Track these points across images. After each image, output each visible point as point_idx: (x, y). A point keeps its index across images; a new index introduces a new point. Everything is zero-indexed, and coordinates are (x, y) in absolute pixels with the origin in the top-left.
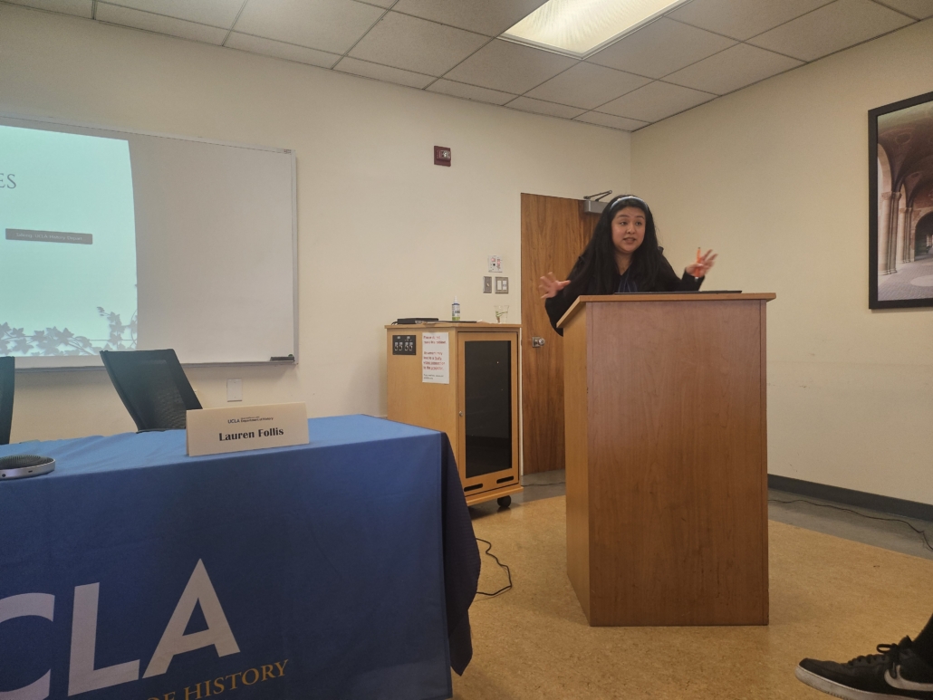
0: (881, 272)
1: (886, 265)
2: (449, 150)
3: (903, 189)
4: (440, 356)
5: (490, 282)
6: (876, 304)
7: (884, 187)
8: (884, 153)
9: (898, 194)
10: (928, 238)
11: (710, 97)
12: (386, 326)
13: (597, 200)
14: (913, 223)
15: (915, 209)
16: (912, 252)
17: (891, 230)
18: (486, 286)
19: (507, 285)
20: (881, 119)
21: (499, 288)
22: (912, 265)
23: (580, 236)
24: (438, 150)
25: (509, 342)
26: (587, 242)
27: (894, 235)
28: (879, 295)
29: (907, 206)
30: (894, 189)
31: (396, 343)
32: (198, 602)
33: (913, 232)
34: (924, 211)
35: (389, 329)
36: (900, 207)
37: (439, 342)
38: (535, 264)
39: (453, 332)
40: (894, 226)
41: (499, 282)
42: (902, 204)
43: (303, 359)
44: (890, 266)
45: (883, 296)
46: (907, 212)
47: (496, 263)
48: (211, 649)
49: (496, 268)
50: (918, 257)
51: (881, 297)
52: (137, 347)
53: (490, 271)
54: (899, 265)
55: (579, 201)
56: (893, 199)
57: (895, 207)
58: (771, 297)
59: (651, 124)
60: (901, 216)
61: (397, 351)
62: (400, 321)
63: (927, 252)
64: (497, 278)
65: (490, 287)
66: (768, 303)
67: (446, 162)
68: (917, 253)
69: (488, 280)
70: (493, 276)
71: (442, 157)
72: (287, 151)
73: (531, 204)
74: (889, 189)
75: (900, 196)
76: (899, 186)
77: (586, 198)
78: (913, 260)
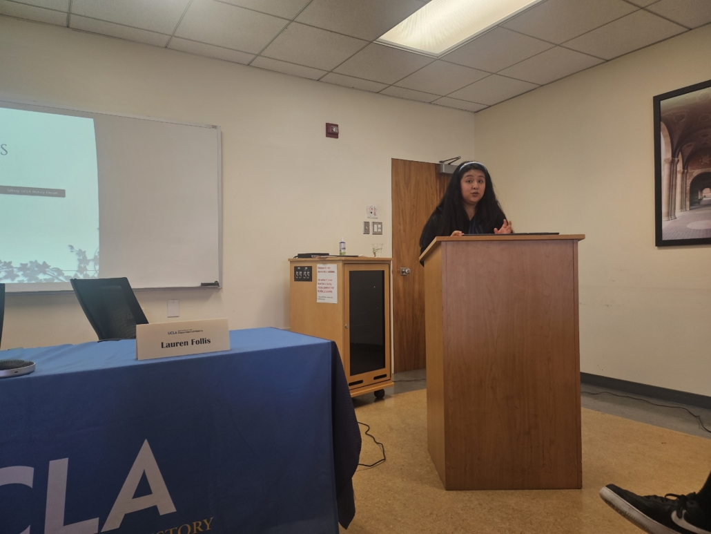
0: (664, 219)
1: (668, 213)
2: (337, 126)
3: (680, 156)
4: (331, 282)
5: (368, 226)
6: (661, 242)
7: (666, 154)
8: (666, 129)
9: (676, 159)
10: (699, 193)
11: (534, 86)
12: (289, 260)
13: (449, 164)
14: (688, 181)
15: (690, 171)
16: (688, 203)
17: (672, 186)
18: (365, 229)
19: (381, 228)
20: (663, 103)
21: (376, 230)
22: (688, 213)
23: (437, 190)
24: (329, 126)
25: (383, 272)
26: (442, 196)
27: (674, 190)
28: (663, 236)
29: (684, 168)
30: (674, 155)
31: (297, 273)
32: (144, 472)
33: (688, 188)
34: (696, 172)
35: (292, 261)
36: (678, 170)
37: (329, 272)
38: (402, 212)
39: (341, 264)
40: (674, 183)
41: (375, 226)
42: (680, 167)
43: (225, 285)
44: (671, 214)
45: (666, 236)
46: (683, 173)
47: (372, 211)
48: (155, 508)
49: (372, 215)
50: (692, 207)
51: (665, 238)
52: (99, 275)
53: (369, 218)
54: (678, 213)
55: (435, 164)
56: (673, 163)
57: (675, 168)
58: (581, 238)
59: (490, 106)
60: (679, 176)
61: (297, 279)
62: (300, 256)
63: (699, 203)
64: (374, 223)
65: (369, 229)
66: (579, 242)
67: (335, 135)
68: (691, 204)
69: (367, 224)
70: (371, 221)
71: (332, 131)
72: (214, 127)
73: (399, 167)
74: (669, 156)
75: (678, 161)
76: (677, 153)
77: (441, 162)
78: (688, 209)
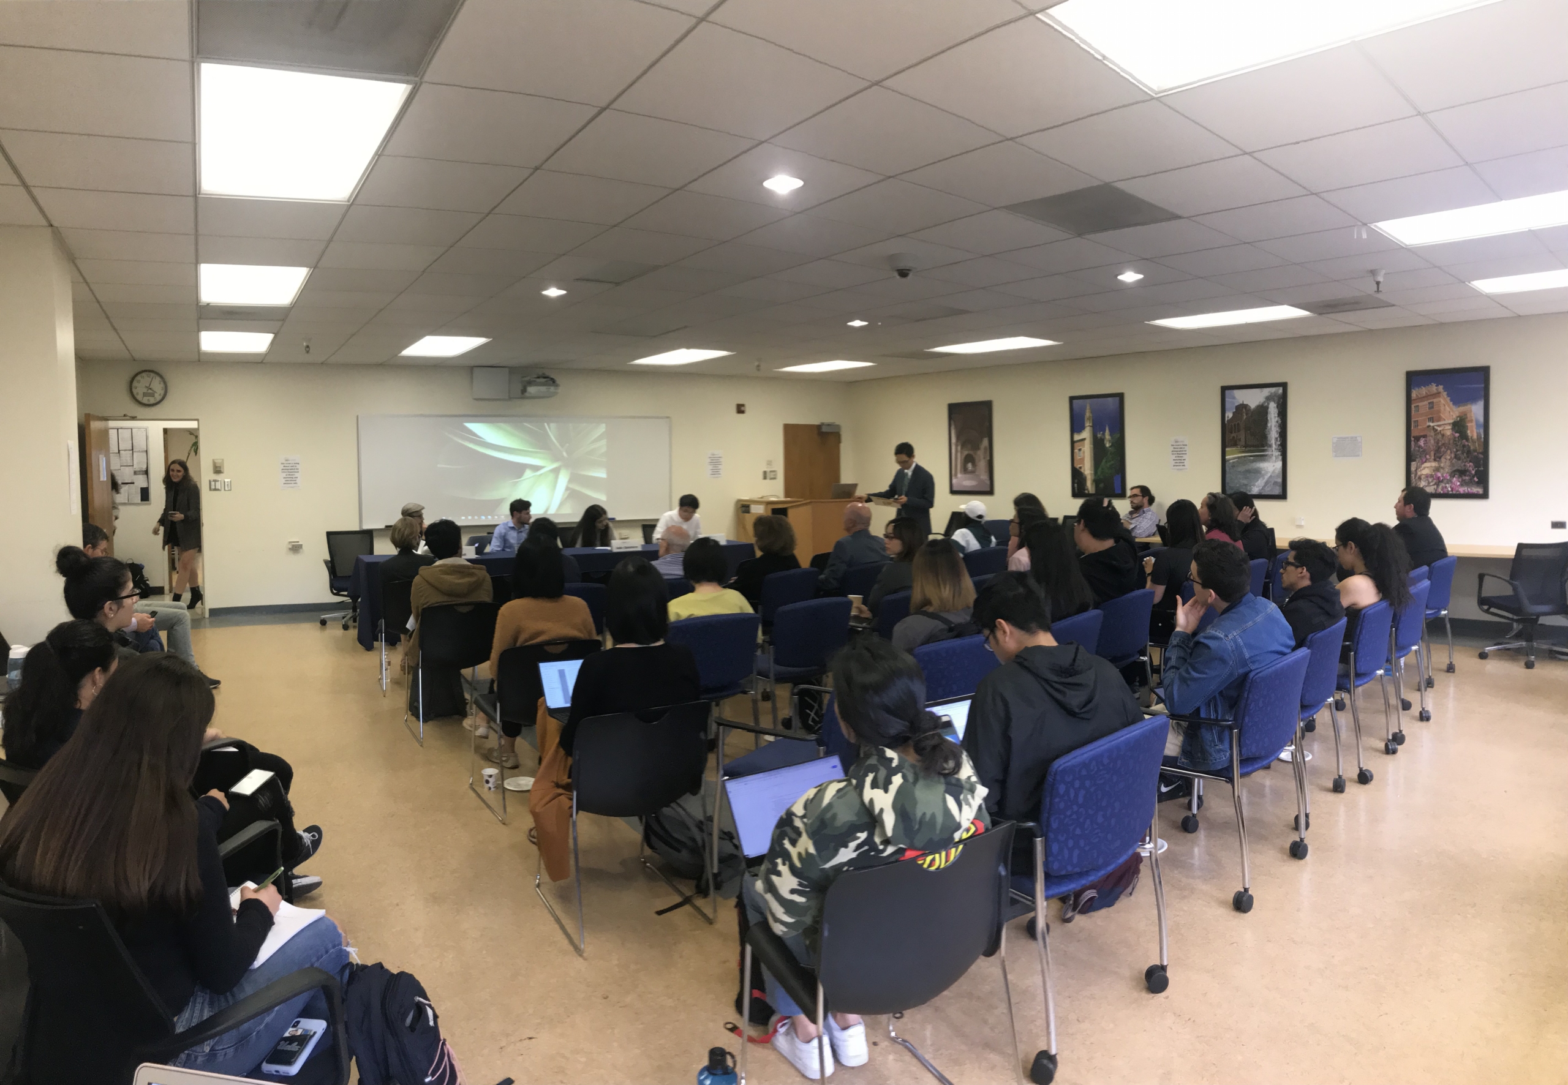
0: (953, 478)
2: (744, 405)
3: (959, 442)
5: (767, 474)
6: (953, 492)
10: (967, 464)
14: (962, 457)
15: (962, 453)
16: (963, 470)
17: (956, 460)
18: (763, 477)
19: (776, 475)
20: (953, 410)
21: (772, 477)
22: (964, 476)
23: (818, 445)
24: (738, 406)
27: (957, 463)
28: (953, 488)
30: (956, 441)
33: (964, 462)
34: (966, 453)
36: (957, 451)
38: (791, 462)
40: (957, 457)
41: (772, 473)
42: (959, 448)
44: (956, 475)
49: (770, 466)
51: (955, 489)
53: (767, 467)
54: (959, 475)
55: (817, 425)
60: (959, 454)
63: (967, 470)
65: (767, 477)
67: (743, 412)
70: (768, 470)
71: (740, 409)
73: (790, 430)
75: (958, 445)
77: (820, 422)
78: (963, 473)
